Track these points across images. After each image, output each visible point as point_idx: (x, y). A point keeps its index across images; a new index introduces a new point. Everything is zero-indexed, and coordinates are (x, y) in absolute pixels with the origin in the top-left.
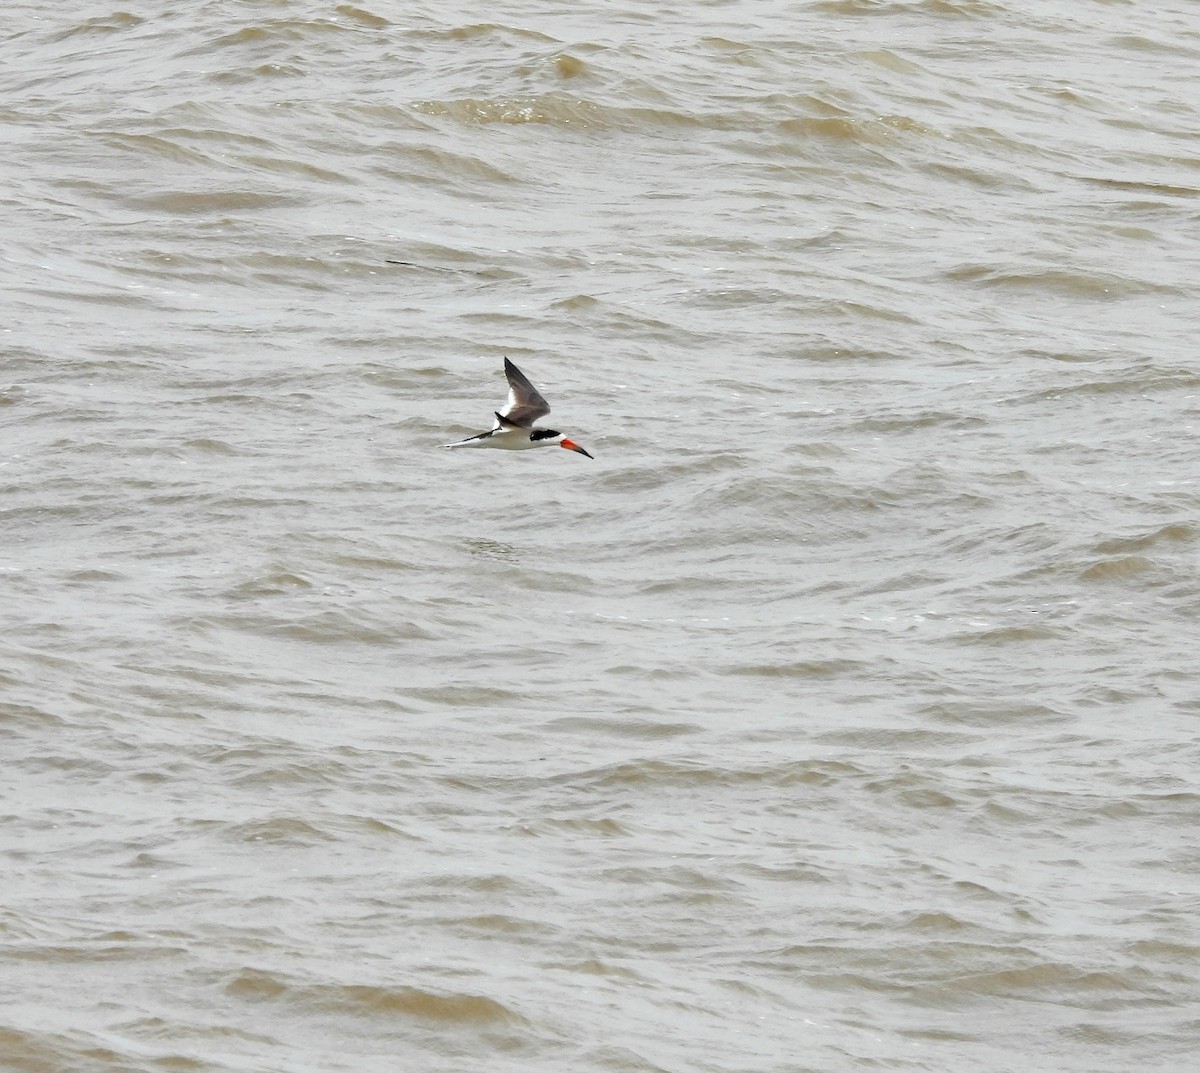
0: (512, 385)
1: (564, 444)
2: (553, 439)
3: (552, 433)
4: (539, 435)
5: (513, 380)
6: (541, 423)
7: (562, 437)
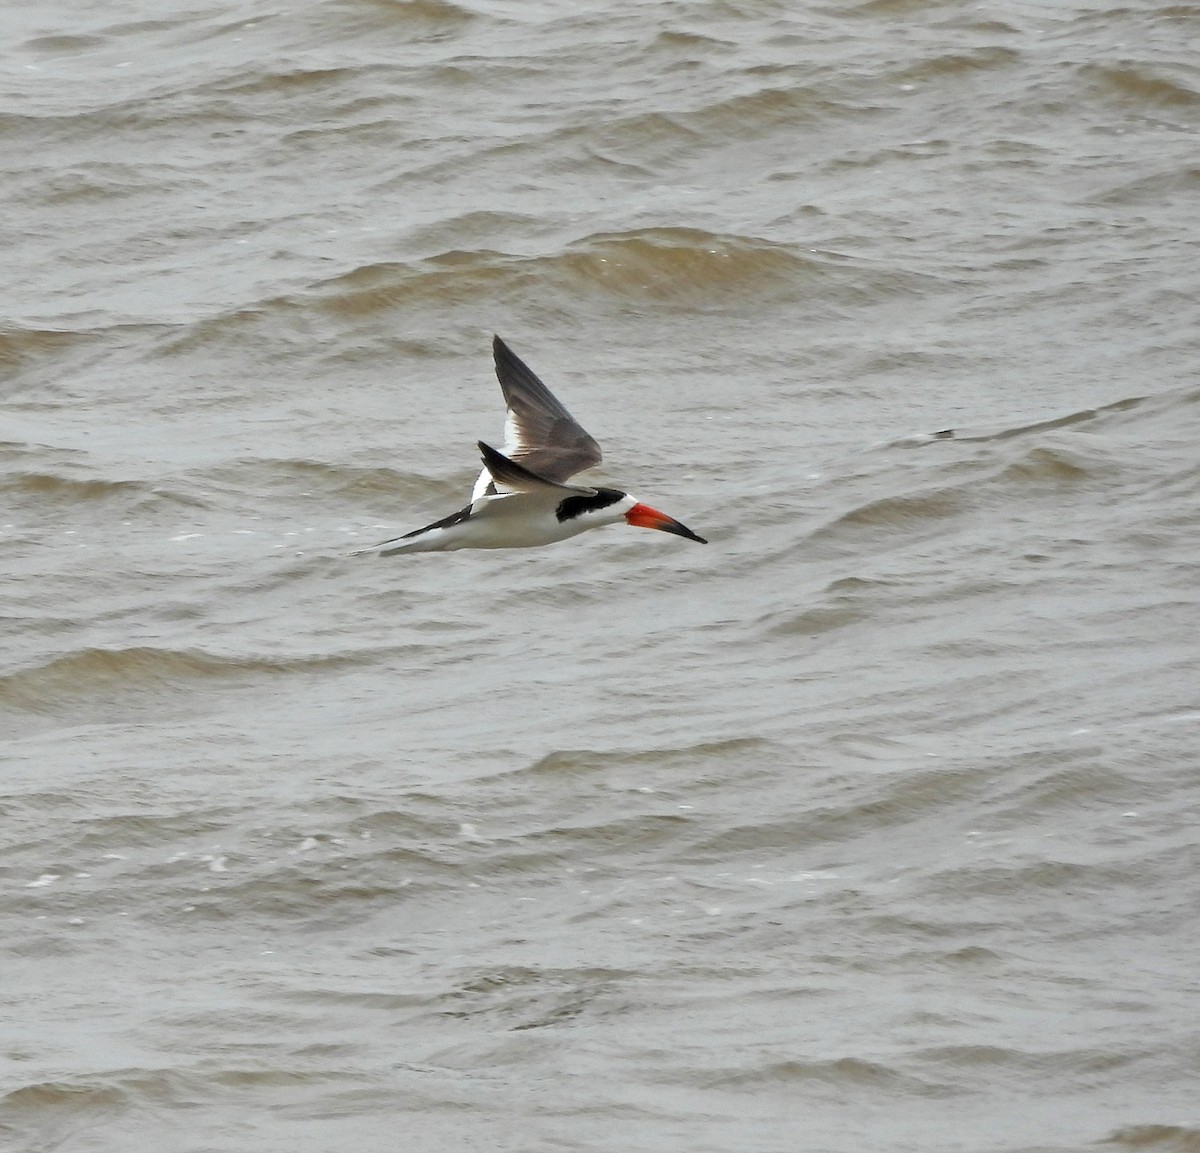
0: (513, 402)
1: (637, 516)
2: (606, 509)
3: (607, 497)
4: (573, 507)
5: (515, 392)
6: (581, 481)
7: (630, 500)
